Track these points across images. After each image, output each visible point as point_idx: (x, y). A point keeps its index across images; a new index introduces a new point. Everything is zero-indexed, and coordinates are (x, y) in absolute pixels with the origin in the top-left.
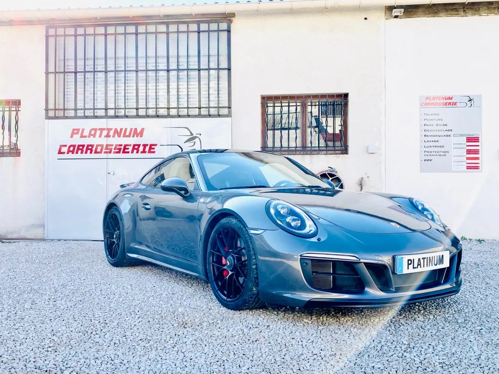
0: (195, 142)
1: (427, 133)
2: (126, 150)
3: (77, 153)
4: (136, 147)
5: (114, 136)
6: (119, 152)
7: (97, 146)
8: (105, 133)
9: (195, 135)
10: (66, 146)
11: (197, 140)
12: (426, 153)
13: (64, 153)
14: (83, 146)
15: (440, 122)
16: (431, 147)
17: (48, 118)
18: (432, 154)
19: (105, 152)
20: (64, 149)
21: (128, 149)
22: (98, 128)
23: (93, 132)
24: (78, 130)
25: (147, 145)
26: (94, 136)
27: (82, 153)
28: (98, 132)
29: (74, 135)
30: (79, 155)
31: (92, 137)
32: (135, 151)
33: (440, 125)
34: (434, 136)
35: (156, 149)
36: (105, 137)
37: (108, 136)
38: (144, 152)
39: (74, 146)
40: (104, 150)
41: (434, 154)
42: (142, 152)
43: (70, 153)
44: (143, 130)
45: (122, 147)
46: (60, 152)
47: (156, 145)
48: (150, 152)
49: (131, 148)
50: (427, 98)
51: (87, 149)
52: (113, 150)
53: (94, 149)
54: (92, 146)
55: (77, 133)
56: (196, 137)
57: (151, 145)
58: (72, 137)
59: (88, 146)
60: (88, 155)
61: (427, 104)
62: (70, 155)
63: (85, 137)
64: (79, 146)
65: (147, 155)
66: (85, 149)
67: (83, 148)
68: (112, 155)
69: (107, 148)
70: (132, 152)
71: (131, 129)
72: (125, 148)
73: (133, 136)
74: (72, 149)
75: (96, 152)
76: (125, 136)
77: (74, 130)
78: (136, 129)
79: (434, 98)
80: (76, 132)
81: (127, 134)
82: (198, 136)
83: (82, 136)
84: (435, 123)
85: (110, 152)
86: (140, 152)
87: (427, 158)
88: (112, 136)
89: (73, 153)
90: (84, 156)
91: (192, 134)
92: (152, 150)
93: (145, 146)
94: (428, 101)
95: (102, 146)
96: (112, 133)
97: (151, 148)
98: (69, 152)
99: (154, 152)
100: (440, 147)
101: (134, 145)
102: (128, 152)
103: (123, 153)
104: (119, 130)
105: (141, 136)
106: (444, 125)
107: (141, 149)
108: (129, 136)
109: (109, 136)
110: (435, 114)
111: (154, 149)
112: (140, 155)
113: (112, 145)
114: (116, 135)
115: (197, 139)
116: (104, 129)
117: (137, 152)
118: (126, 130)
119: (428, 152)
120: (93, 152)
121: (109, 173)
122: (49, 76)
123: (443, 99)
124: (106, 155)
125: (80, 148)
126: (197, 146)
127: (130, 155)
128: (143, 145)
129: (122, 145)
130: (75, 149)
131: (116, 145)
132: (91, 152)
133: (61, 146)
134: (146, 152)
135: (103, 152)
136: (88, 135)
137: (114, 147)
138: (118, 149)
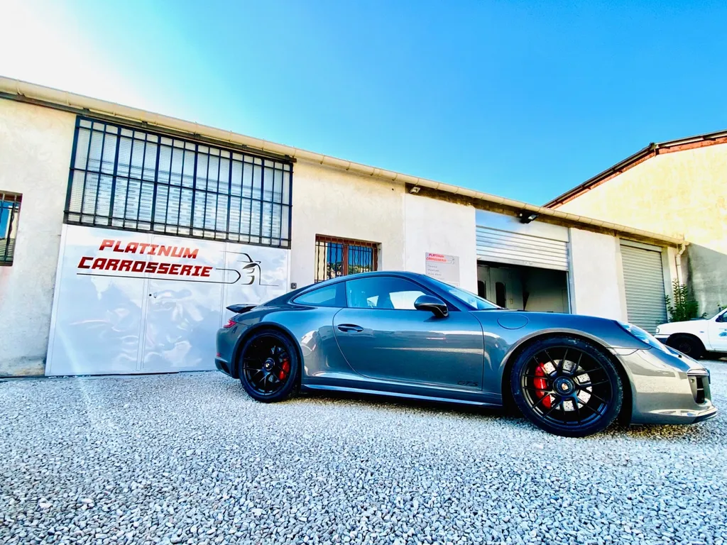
0: (254, 269)
2: (174, 271)
3: (107, 268)
4: (187, 269)
5: (159, 254)
6: (165, 272)
8: (149, 249)
9: (254, 262)
10: (91, 259)
11: (256, 267)
13: (88, 267)
14: (117, 261)
17: (67, 222)
19: (146, 271)
20: (89, 263)
21: (177, 269)
22: (140, 243)
23: (132, 247)
24: (112, 242)
25: (201, 267)
27: (114, 269)
28: (140, 248)
29: (106, 248)
31: (130, 252)
32: (185, 273)
35: (211, 272)
36: (149, 253)
37: (152, 253)
38: (196, 274)
39: (104, 260)
40: (145, 268)
42: (193, 275)
43: (97, 268)
44: (196, 251)
45: (170, 267)
46: (81, 266)
47: (211, 268)
48: (203, 275)
49: (180, 269)
50: (430, 254)
52: (157, 270)
53: (132, 266)
54: (130, 262)
56: (256, 264)
57: (205, 268)
58: (102, 248)
59: (124, 262)
62: (98, 271)
63: (122, 251)
64: (111, 261)
65: (199, 278)
66: (119, 265)
67: (117, 263)
68: (155, 275)
69: (149, 266)
70: (182, 273)
71: (182, 249)
72: (173, 268)
73: (184, 257)
74: (100, 263)
76: (173, 255)
77: (105, 241)
78: (188, 250)
79: (434, 255)
80: (108, 243)
81: (177, 253)
82: (258, 263)
84: (435, 273)
85: (153, 271)
86: (191, 274)
88: (157, 253)
90: (117, 272)
91: (251, 261)
92: (206, 273)
93: (198, 268)
94: (431, 257)
95: (143, 264)
96: (157, 250)
97: (204, 271)
99: (208, 275)
101: (185, 266)
102: (177, 273)
103: (170, 273)
104: (167, 248)
105: (194, 258)
107: (193, 270)
108: (179, 256)
109: (154, 254)
110: (434, 267)
111: (208, 272)
112: (191, 277)
113: (157, 264)
114: (163, 253)
116: (148, 245)
118: (176, 249)
120: (131, 269)
121: (150, 295)
122: (76, 173)
123: (439, 256)
124: (147, 275)
125: (113, 264)
126: (256, 273)
127: (178, 277)
128: (196, 267)
129: (169, 265)
130: (102, 264)
131: (162, 265)
132: (128, 270)
133: (84, 259)
134: (198, 275)
135: (144, 270)
136: (125, 249)
137: (158, 266)
138: (165, 269)
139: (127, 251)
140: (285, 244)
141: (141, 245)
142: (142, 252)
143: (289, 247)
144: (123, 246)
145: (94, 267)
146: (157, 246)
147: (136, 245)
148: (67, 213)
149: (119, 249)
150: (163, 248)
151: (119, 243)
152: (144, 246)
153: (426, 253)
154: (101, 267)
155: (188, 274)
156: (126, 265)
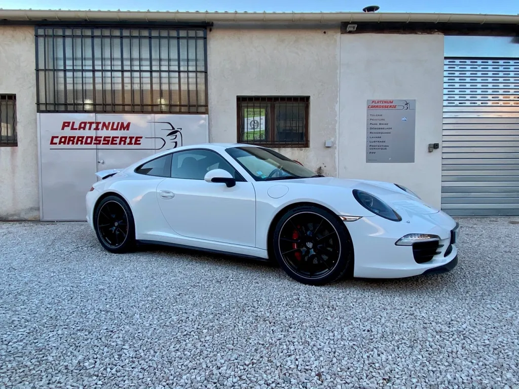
0: (176, 136)
1: (373, 131)
2: (114, 142)
3: (68, 144)
4: (123, 140)
5: (102, 129)
6: (108, 144)
7: (87, 138)
8: (94, 126)
9: (176, 129)
10: (57, 137)
12: (371, 147)
13: (56, 144)
14: (74, 137)
15: (382, 122)
16: (375, 142)
17: (39, 111)
18: (376, 148)
19: (94, 144)
20: (56, 140)
21: (116, 140)
22: (88, 121)
23: (83, 125)
24: (69, 123)
25: (133, 137)
26: (84, 128)
27: (73, 143)
28: (88, 125)
29: (65, 128)
30: (70, 146)
31: (82, 129)
32: (123, 143)
33: (383, 124)
34: (377, 133)
35: (142, 141)
36: (94, 129)
37: (97, 129)
38: (130, 143)
39: (65, 138)
40: (93, 142)
41: (377, 147)
42: (128, 144)
43: (62, 144)
44: (129, 124)
45: (111, 139)
46: (52, 143)
47: (141, 138)
48: (136, 143)
49: (118, 140)
50: (373, 102)
51: (78, 140)
52: (102, 142)
53: (84, 140)
54: (83, 137)
55: (68, 126)
56: (177, 132)
57: (137, 138)
58: (63, 129)
59: (79, 137)
60: (79, 146)
61: (373, 107)
62: (62, 145)
63: (76, 129)
64: (70, 137)
65: (133, 146)
66: (75, 140)
67: (74, 139)
68: (101, 146)
69: (96, 139)
70: (120, 144)
71: (118, 123)
72: (113, 140)
73: (121, 129)
74: (63, 140)
75: (86, 143)
76: (112, 129)
77: (64, 123)
78: (122, 124)
79: (378, 102)
80: (66, 124)
81: (115, 127)
82: (179, 130)
83: (72, 129)
84: (378, 122)
85: (99, 144)
86: (126, 144)
87: (372, 151)
89: (64, 143)
90: (75, 146)
91: (173, 129)
92: (138, 142)
93: (131, 138)
94: (374, 104)
95: (92, 138)
96: (100, 126)
97: (136, 140)
98: (60, 142)
99: (140, 144)
100: (382, 142)
101: (122, 138)
102: (116, 144)
103: (111, 144)
104: (107, 124)
105: (128, 129)
106: (385, 124)
107: (128, 141)
108: (117, 129)
109: (99, 129)
110: (379, 115)
111: (139, 141)
113: (101, 137)
114: (105, 127)
115: (178, 133)
116: (93, 123)
118: (113, 123)
119: (373, 146)
120: (84, 143)
121: (99, 162)
122: (41, 74)
123: (385, 102)
125: (71, 140)
126: (178, 139)
127: (118, 146)
128: (130, 137)
129: (110, 137)
130: (66, 140)
131: (105, 137)
132: (81, 143)
133: (53, 138)
134: (132, 144)
135: (93, 143)
136: (78, 127)
137: (102, 139)
138: (107, 141)
139: (79, 129)
140: (203, 109)
141: (89, 123)
142: (90, 129)
143: (206, 112)
144: (76, 126)
145: (60, 144)
146: (100, 123)
147: (85, 123)
148: (38, 104)
149: (74, 127)
150: (104, 124)
151: (74, 123)
152: (91, 123)
153: (368, 101)
155: (124, 144)
156: (80, 139)
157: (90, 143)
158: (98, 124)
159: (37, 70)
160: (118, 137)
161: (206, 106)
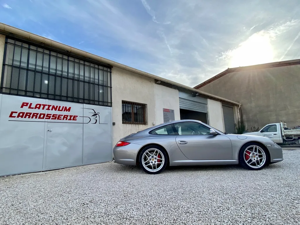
0: (96, 116)
3: (25, 117)
5: (52, 110)
6: (55, 119)
7: (41, 114)
8: (47, 107)
9: (97, 113)
10: (16, 112)
13: (15, 117)
14: (31, 114)
15: (167, 117)
20: (15, 115)
21: (61, 117)
22: (42, 104)
23: (38, 106)
24: (27, 104)
25: (72, 116)
26: (39, 108)
27: (29, 117)
28: (42, 107)
29: (24, 107)
31: (37, 109)
32: (65, 119)
35: (77, 118)
36: (47, 109)
37: (48, 109)
38: (70, 119)
39: (23, 113)
42: (69, 120)
43: (20, 117)
44: (70, 108)
45: (57, 116)
46: (11, 116)
47: (77, 116)
48: (73, 120)
51: (33, 115)
52: (51, 118)
53: (38, 116)
54: (37, 114)
55: (27, 105)
56: (97, 114)
57: (74, 116)
58: (22, 107)
59: (34, 114)
61: (165, 111)
63: (33, 108)
64: (27, 113)
69: (47, 116)
70: (63, 119)
71: (63, 107)
72: (59, 117)
73: (64, 111)
74: (21, 115)
75: (40, 118)
76: (59, 110)
77: (24, 103)
78: (66, 108)
81: (61, 109)
82: (98, 114)
83: (30, 107)
85: (49, 118)
86: (68, 119)
90: (30, 119)
91: (95, 113)
94: (165, 110)
96: (51, 108)
97: (74, 118)
98: (18, 116)
99: (76, 120)
102: (61, 119)
103: (57, 119)
105: (69, 111)
107: (69, 118)
108: (62, 110)
109: (49, 110)
110: (166, 114)
111: (76, 118)
112: (68, 121)
114: (54, 109)
117: (66, 119)
118: (60, 107)
121: (48, 130)
122: (6, 67)
123: (168, 110)
124: (47, 120)
125: (28, 115)
126: (98, 118)
127: (62, 121)
128: (70, 116)
129: (57, 115)
130: (22, 115)
131: (54, 115)
132: (36, 118)
133: (12, 113)
134: (71, 120)
135: (45, 118)
136: (34, 107)
138: (55, 117)
139: (35, 108)
140: (109, 104)
141: (43, 105)
142: (43, 109)
143: (111, 106)
144: (33, 106)
145: (18, 117)
146: (51, 106)
147: (40, 105)
148: (2, 88)
149: (31, 107)
150: (53, 107)
151: (31, 104)
152: (44, 106)
153: (163, 109)
154: (22, 117)
156: (35, 115)
157: (43, 118)
158: (49, 106)
159: (4, 65)
160: (62, 115)
161: (111, 103)
